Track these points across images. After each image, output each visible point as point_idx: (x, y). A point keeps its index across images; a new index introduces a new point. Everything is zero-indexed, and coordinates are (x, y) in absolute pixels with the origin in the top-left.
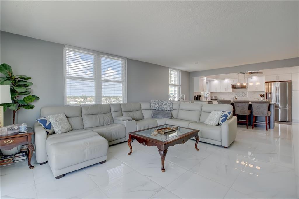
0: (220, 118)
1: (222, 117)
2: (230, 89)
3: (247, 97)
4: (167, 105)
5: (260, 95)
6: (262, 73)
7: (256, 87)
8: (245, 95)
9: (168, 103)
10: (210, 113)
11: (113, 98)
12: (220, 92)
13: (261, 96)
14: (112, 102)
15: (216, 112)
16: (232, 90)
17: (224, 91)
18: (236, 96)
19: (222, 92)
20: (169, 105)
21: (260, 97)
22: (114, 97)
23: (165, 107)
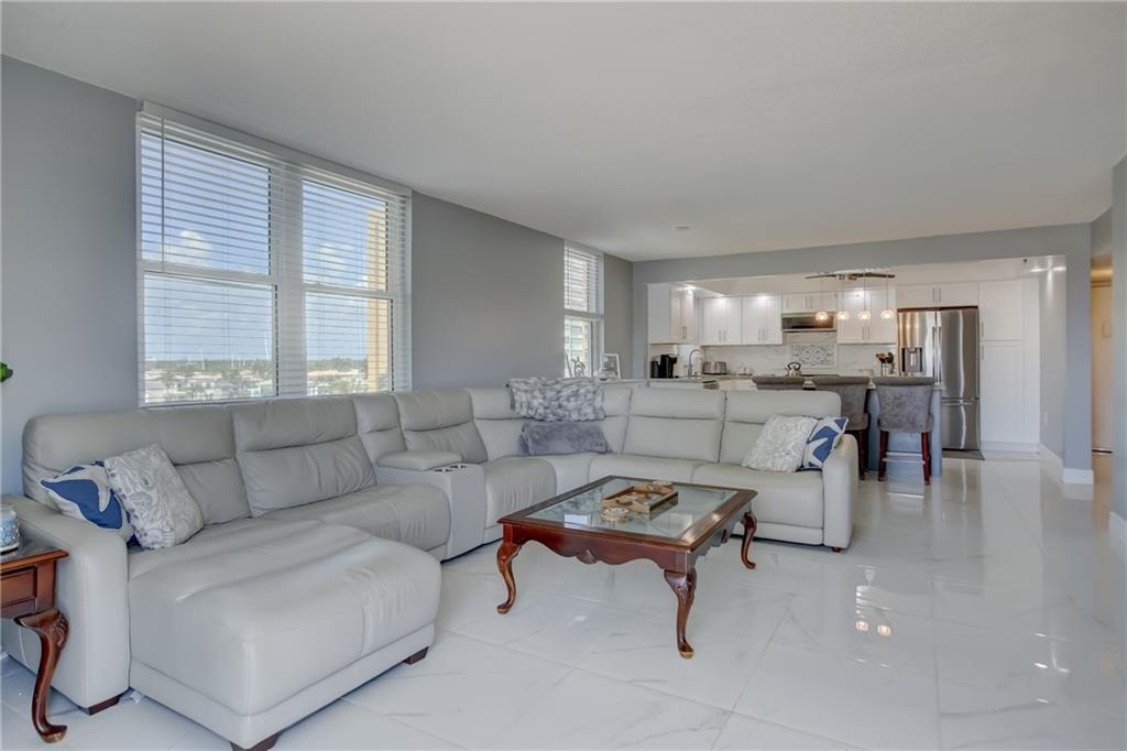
0: (808, 442)
1: (815, 439)
2: (776, 335)
3: (833, 364)
4: (582, 397)
5: (877, 356)
6: (893, 276)
7: (866, 329)
8: (828, 355)
9: (582, 391)
10: (763, 424)
11: (206, 371)
12: (739, 343)
13: (883, 361)
14: (201, 389)
15: (790, 423)
16: (784, 337)
17: (754, 341)
18: (796, 359)
19: (745, 343)
20: (590, 396)
21: (877, 362)
22: (210, 366)
23: (572, 405)
